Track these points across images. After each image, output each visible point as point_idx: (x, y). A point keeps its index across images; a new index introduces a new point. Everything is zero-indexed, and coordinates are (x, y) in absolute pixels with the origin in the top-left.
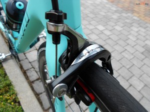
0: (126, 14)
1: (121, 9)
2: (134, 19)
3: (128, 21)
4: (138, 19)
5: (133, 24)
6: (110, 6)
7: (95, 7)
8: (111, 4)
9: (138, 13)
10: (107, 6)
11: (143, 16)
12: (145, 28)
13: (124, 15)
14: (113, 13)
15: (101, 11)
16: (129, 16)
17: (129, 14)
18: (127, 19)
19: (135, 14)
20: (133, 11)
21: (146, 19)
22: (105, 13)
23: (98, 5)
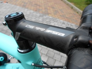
0: (45, 16)
1: (42, 14)
2: (50, 18)
3: (47, 20)
4: (52, 18)
5: (51, 21)
6: (36, 14)
7: (28, 16)
8: (36, 12)
9: (51, 14)
10: (34, 14)
11: (54, 15)
12: (57, 22)
13: (45, 17)
14: (39, 18)
15: (32, 18)
16: (47, 17)
17: (47, 16)
18: (47, 19)
19: (50, 15)
20: (48, 14)
21: (55, 16)
22: (35, 19)
23: (29, 15)
